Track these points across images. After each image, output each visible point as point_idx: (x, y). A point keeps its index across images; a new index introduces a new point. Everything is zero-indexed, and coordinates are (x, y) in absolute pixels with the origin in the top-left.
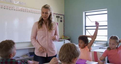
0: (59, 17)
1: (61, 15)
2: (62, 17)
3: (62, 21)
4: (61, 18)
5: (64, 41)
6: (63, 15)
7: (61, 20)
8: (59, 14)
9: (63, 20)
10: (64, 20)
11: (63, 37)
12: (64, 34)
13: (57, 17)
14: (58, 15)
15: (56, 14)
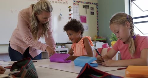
0: (88, 6)
1: (92, 3)
2: (94, 6)
3: (93, 12)
4: (92, 9)
5: (95, 44)
6: (95, 4)
7: (91, 12)
8: (88, 3)
9: (95, 11)
10: (97, 11)
11: (96, 38)
12: (98, 33)
13: (83, 7)
14: (86, 3)
15: (82, 2)
